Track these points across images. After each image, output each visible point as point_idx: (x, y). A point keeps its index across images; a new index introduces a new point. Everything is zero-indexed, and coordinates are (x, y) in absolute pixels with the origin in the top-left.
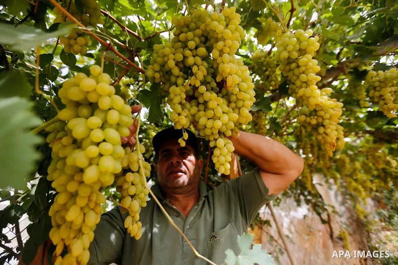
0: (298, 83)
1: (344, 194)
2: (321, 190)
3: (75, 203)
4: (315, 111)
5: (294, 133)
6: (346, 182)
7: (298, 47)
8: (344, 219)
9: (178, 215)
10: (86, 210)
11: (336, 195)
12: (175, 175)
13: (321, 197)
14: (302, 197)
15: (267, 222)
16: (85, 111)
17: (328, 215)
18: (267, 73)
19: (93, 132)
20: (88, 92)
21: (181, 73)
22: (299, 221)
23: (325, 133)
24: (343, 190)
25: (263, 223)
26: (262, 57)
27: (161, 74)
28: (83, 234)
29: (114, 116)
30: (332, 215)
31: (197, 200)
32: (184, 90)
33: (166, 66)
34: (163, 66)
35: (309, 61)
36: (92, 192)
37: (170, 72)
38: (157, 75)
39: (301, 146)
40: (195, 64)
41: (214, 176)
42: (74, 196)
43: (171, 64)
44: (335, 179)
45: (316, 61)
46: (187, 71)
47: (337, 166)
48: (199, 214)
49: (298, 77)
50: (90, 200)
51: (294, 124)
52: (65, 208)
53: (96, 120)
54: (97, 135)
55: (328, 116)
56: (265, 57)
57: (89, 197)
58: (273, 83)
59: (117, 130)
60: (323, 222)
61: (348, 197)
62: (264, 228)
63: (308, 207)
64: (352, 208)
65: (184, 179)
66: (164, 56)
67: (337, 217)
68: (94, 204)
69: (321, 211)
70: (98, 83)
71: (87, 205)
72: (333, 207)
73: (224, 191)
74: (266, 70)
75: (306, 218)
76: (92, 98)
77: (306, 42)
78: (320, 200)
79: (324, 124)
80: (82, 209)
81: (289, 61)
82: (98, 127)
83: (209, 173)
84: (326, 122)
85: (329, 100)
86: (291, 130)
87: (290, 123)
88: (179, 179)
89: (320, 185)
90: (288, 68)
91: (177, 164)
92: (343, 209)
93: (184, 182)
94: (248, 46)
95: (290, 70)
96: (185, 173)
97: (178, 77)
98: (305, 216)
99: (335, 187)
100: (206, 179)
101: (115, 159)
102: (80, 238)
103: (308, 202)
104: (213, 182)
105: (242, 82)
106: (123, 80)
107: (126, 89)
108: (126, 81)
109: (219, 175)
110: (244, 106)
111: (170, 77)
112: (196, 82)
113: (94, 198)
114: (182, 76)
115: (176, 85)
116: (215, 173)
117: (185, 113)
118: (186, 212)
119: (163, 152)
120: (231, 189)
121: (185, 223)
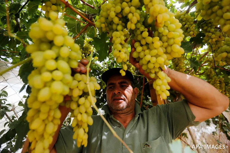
2: (227, 115)
3: (38, 117)
5: (205, 73)
9: (120, 126)
10: (47, 122)
12: (117, 101)
13: (226, 119)
15: (185, 135)
18: (186, 26)
19: (48, 62)
20: (47, 32)
21: (121, 22)
22: (209, 136)
27: (106, 24)
29: (65, 52)
31: (134, 116)
32: (123, 34)
33: (109, 18)
34: (107, 18)
36: (50, 110)
37: (112, 23)
38: (103, 25)
40: (130, 12)
41: (147, 101)
42: (38, 111)
43: (112, 14)
46: (125, 20)
48: (135, 125)
50: (49, 115)
51: (205, 67)
53: (51, 53)
54: (51, 64)
56: (184, 15)
57: (49, 113)
58: (192, 33)
59: (68, 62)
62: (182, 138)
65: (123, 104)
66: (108, 10)
68: (52, 118)
69: (227, 130)
71: (47, 118)
73: (156, 111)
74: (185, 24)
76: (50, 36)
80: (43, 121)
82: (53, 58)
83: (143, 99)
86: (202, 71)
88: (120, 105)
89: (227, 111)
91: (119, 94)
93: (123, 106)
96: (124, 100)
97: (118, 25)
98: (214, 133)
100: (142, 103)
101: (64, 84)
102: (42, 141)
104: (146, 105)
105: (171, 24)
106: (87, 39)
107: (89, 45)
108: (88, 40)
109: (150, 100)
110: (174, 43)
111: (112, 25)
112: (131, 26)
113: (52, 114)
114: (122, 25)
115: (117, 30)
116: (147, 99)
117: (124, 50)
118: (125, 124)
119: (109, 85)
120: (162, 111)
121: (124, 132)
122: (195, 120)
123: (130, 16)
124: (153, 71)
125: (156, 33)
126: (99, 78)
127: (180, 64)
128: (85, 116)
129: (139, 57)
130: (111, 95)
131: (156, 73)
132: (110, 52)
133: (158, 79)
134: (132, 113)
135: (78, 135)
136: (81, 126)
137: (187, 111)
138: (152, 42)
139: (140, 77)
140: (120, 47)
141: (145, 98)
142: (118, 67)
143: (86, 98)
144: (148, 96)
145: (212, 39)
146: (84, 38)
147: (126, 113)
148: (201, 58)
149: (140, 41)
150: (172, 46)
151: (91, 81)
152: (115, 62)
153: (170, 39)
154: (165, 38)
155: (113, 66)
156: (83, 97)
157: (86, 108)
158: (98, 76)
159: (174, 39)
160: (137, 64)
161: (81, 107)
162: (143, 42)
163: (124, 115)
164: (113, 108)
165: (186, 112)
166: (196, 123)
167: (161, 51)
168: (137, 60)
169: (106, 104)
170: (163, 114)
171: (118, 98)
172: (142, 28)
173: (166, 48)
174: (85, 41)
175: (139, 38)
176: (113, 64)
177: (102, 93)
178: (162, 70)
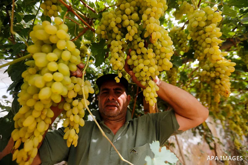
0: (204, 44)
1: (226, 131)
2: (210, 127)
3: (31, 114)
4: (214, 68)
5: (195, 86)
6: (228, 123)
7: (206, 18)
8: (225, 148)
9: (109, 132)
10: (39, 120)
11: (221, 132)
13: (210, 131)
14: (197, 131)
15: (172, 144)
16: (46, 48)
17: (215, 144)
18: (180, 41)
19: (50, 64)
20: (51, 35)
21: (120, 32)
22: (194, 146)
23: (221, 84)
24: (226, 128)
25: (170, 144)
26: (178, 30)
27: (106, 32)
28: (35, 136)
29: (66, 55)
30: (217, 144)
31: (124, 123)
32: (121, 43)
33: (109, 27)
34: (107, 26)
35: (213, 28)
36: (44, 109)
37: (112, 31)
38: (103, 33)
39: (200, 95)
40: (129, 25)
41: (139, 110)
42: (31, 109)
43: (113, 24)
44: (221, 120)
45: (219, 29)
46: (124, 31)
47: (223, 112)
49: (204, 40)
50: (42, 114)
51: (196, 81)
52: (24, 116)
53: (53, 56)
54: (53, 66)
55: (224, 71)
56: (180, 31)
57: (42, 111)
58: (184, 48)
59: (68, 65)
60: (211, 148)
61: (229, 133)
62: (170, 147)
63: (201, 137)
64: (231, 141)
66: (109, 19)
67: (221, 146)
68: (45, 117)
69: (210, 141)
70: (58, 29)
71: (40, 116)
72: (219, 139)
74: (180, 40)
75: (199, 144)
76: (53, 40)
77: (212, 15)
78: (210, 133)
79: (221, 77)
80: (35, 119)
81: (198, 29)
82: (54, 61)
83: (136, 108)
84: (222, 76)
85: (225, 60)
86: (192, 85)
87: (193, 80)
89: (211, 123)
90: (196, 34)
91: (113, 100)
92: (224, 141)
94: (168, 24)
95: (199, 35)
96: (118, 107)
97: (117, 34)
98: (199, 143)
99: (220, 126)
100: (134, 111)
101: (64, 85)
102: (32, 139)
103: (201, 134)
104: (139, 114)
105: (164, 40)
106: (83, 41)
107: (85, 47)
108: (85, 42)
109: (143, 109)
110: (165, 57)
111: (112, 34)
112: (129, 37)
113: (45, 113)
114: (120, 34)
115: (116, 39)
116: (140, 108)
117: (121, 59)
118: (115, 131)
119: (103, 90)
120: (151, 120)
121: (113, 138)
122: (179, 129)
123: (129, 28)
124: (145, 79)
125: (151, 46)
126: (93, 82)
127: (173, 76)
128: (77, 117)
129: (133, 65)
130: (104, 101)
131: (147, 81)
132: (106, 57)
133: (149, 87)
134: (122, 121)
135: (69, 135)
136: (73, 127)
137: (173, 120)
138: (147, 53)
139: (134, 85)
140: (117, 55)
141: (137, 106)
142: (113, 73)
143: (80, 100)
144: (141, 105)
145: (200, 56)
146: (81, 39)
147: (118, 120)
148: (193, 72)
149: (135, 50)
150: (163, 60)
151: (85, 84)
152: (111, 67)
153: (163, 53)
154: (158, 52)
155: (109, 71)
156: (77, 99)
157: (79, 110)
158: (91, 81)
159: (166, 54)
160: (131, 72)
161: (74, 108)
162: (139, 52)
163: (115, 121)
164: (106, 114)
165: (172, 122)
166: (180, 132)
167: (154, 62)
168: (131, 67)
169: (98, 109)
170: (151, 123)
171: (111, 104)
172: (139, 39)
173: (158, 60)
174: (82, 43)
175: (136, 47)
176: (108, 69)
177: (95, 99)
178: (152, 79)
